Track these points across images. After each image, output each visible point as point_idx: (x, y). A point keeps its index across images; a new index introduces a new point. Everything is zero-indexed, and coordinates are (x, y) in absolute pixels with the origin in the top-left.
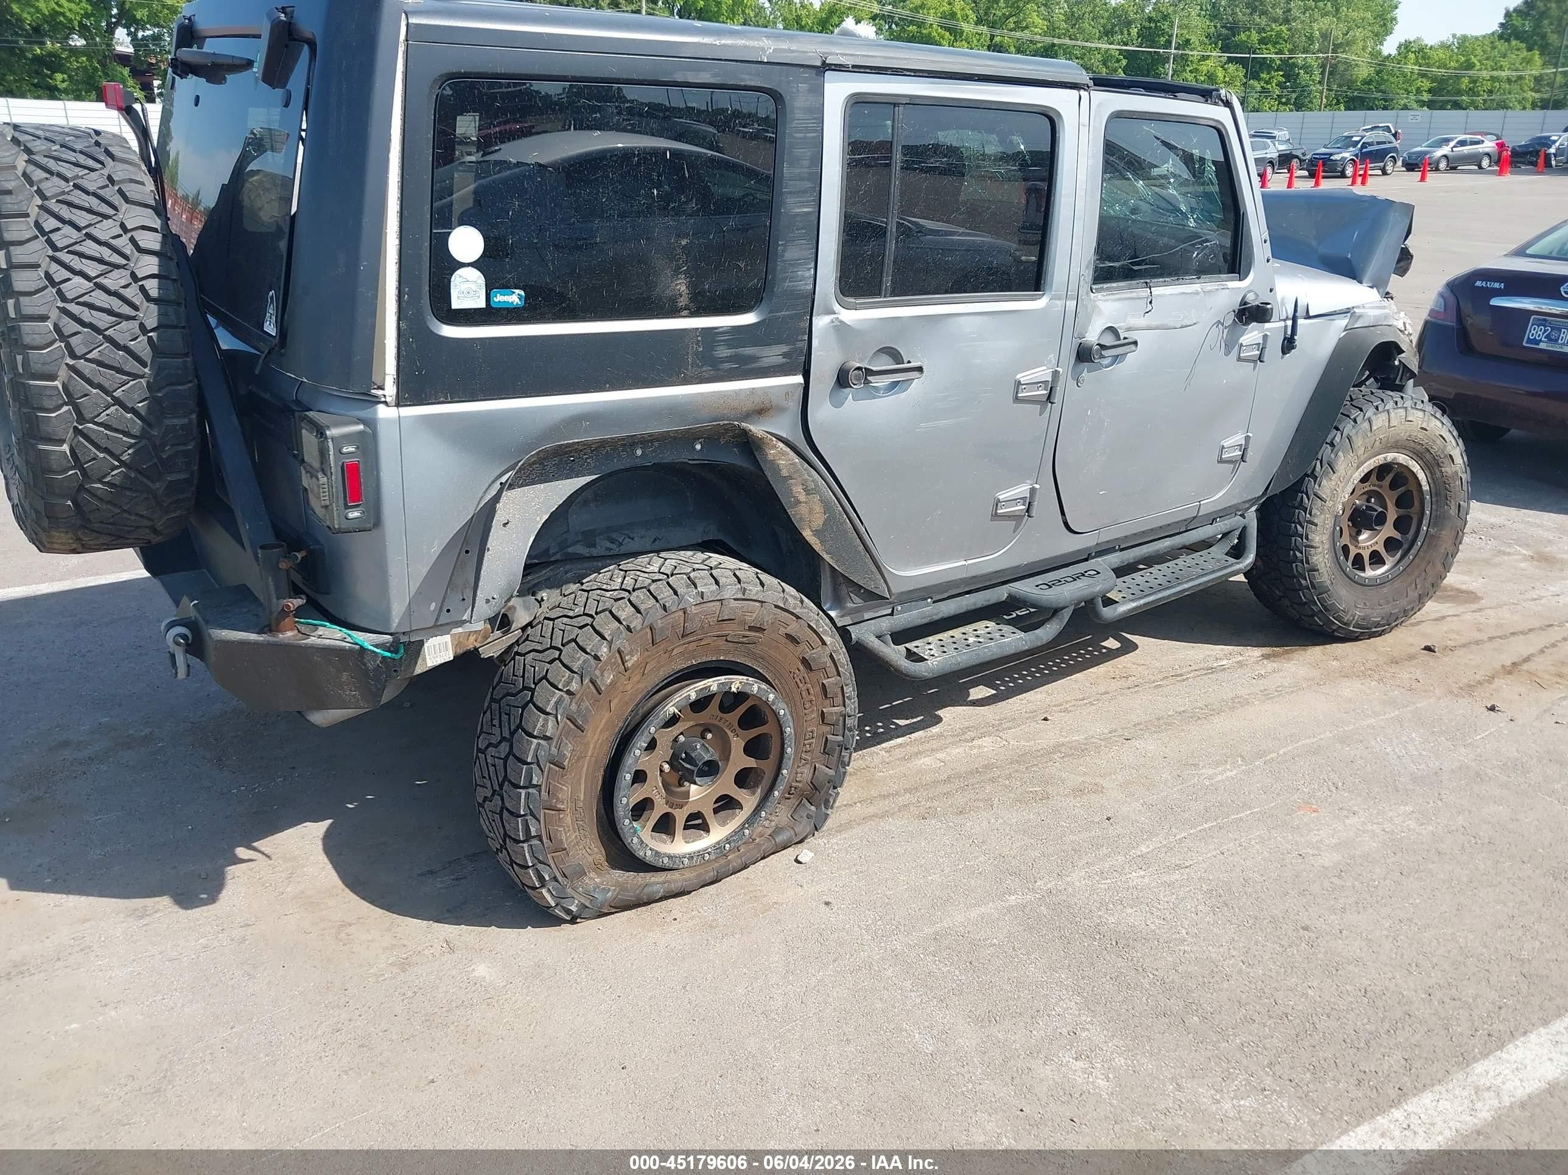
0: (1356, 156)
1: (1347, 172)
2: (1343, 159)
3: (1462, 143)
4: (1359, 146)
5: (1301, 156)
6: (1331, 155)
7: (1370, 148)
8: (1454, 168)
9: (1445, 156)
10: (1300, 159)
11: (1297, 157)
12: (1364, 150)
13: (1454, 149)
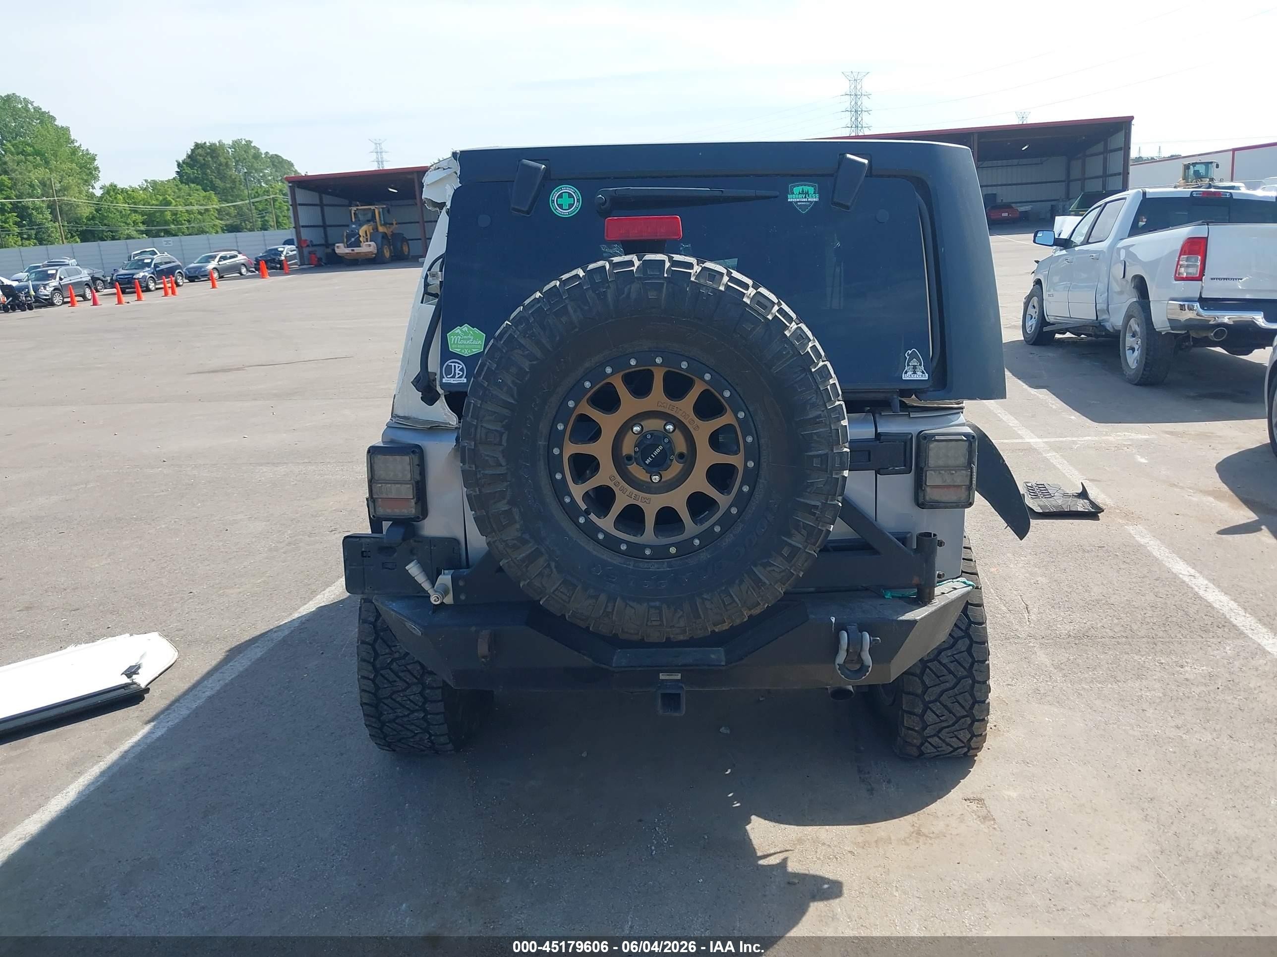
0: (153, 273)
1: (151, 287)
2: (144, 277)
3: (224, 258)
4: (152, 266)
5: (102, 278)
6: (133, 274)
7: (162, 267)
8: (222, 277)
9: (214, 268)
10: (102, 280)
11: (99, 279)
12: (158, 269)
13: (220, 263)
